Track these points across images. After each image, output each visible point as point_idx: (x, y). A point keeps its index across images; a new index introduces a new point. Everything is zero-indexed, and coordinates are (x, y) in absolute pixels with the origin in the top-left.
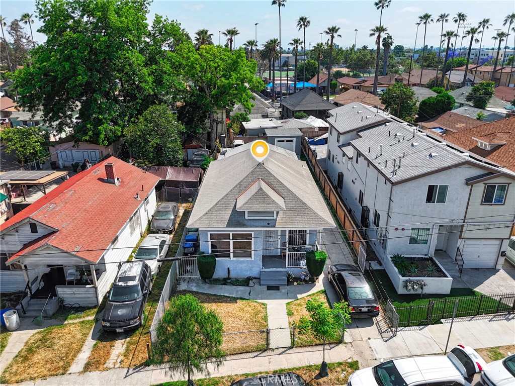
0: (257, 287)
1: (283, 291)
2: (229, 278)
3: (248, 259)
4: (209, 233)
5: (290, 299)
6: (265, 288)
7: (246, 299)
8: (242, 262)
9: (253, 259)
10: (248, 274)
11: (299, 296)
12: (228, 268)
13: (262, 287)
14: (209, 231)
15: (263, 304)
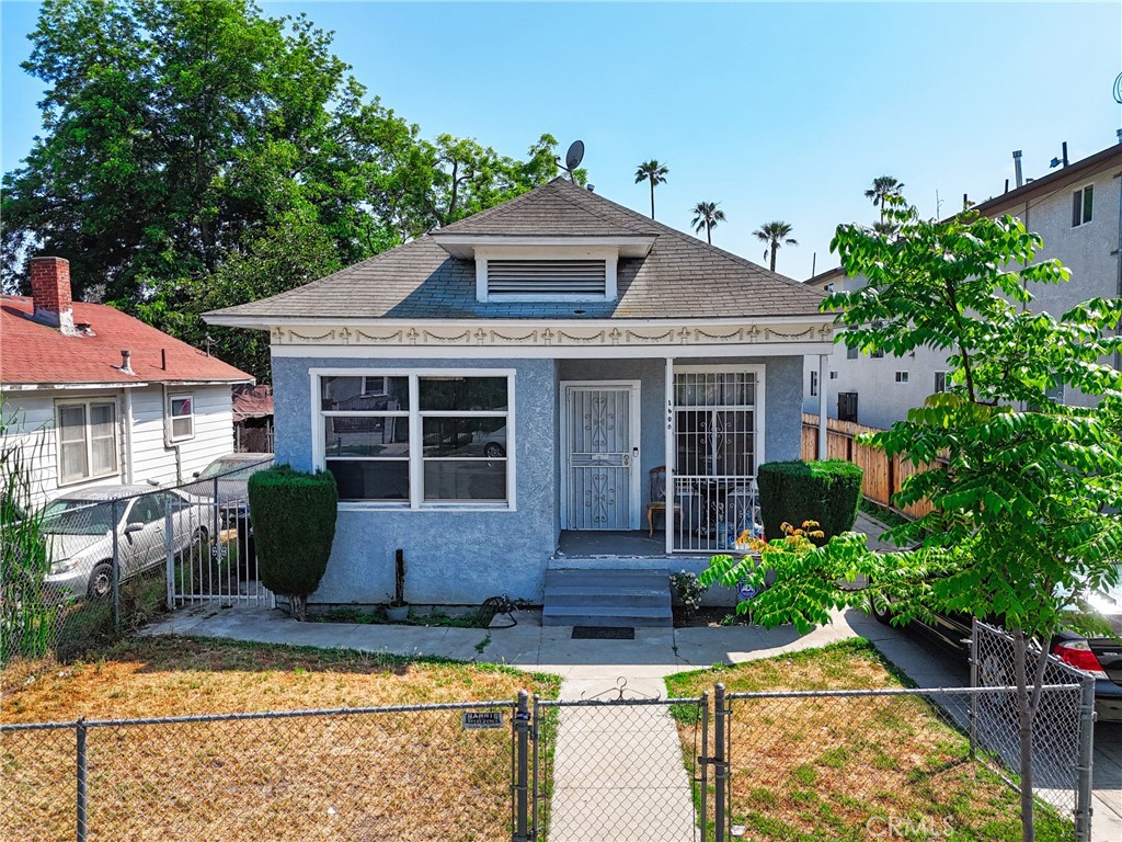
0: (526, 630)
1: (654, 641)
2: (399, 601)
3: (491, 507)
4: (315, 374)
5: (688, 663)
6: (565, 631)
7: (456, 662)
8: (460, 521)
9: (513, 507)
10: (492, 584)
11: (736, 657)
12: (399, 553)
13: (547, 630)
14: (317, 362)
15: (539, 678)
